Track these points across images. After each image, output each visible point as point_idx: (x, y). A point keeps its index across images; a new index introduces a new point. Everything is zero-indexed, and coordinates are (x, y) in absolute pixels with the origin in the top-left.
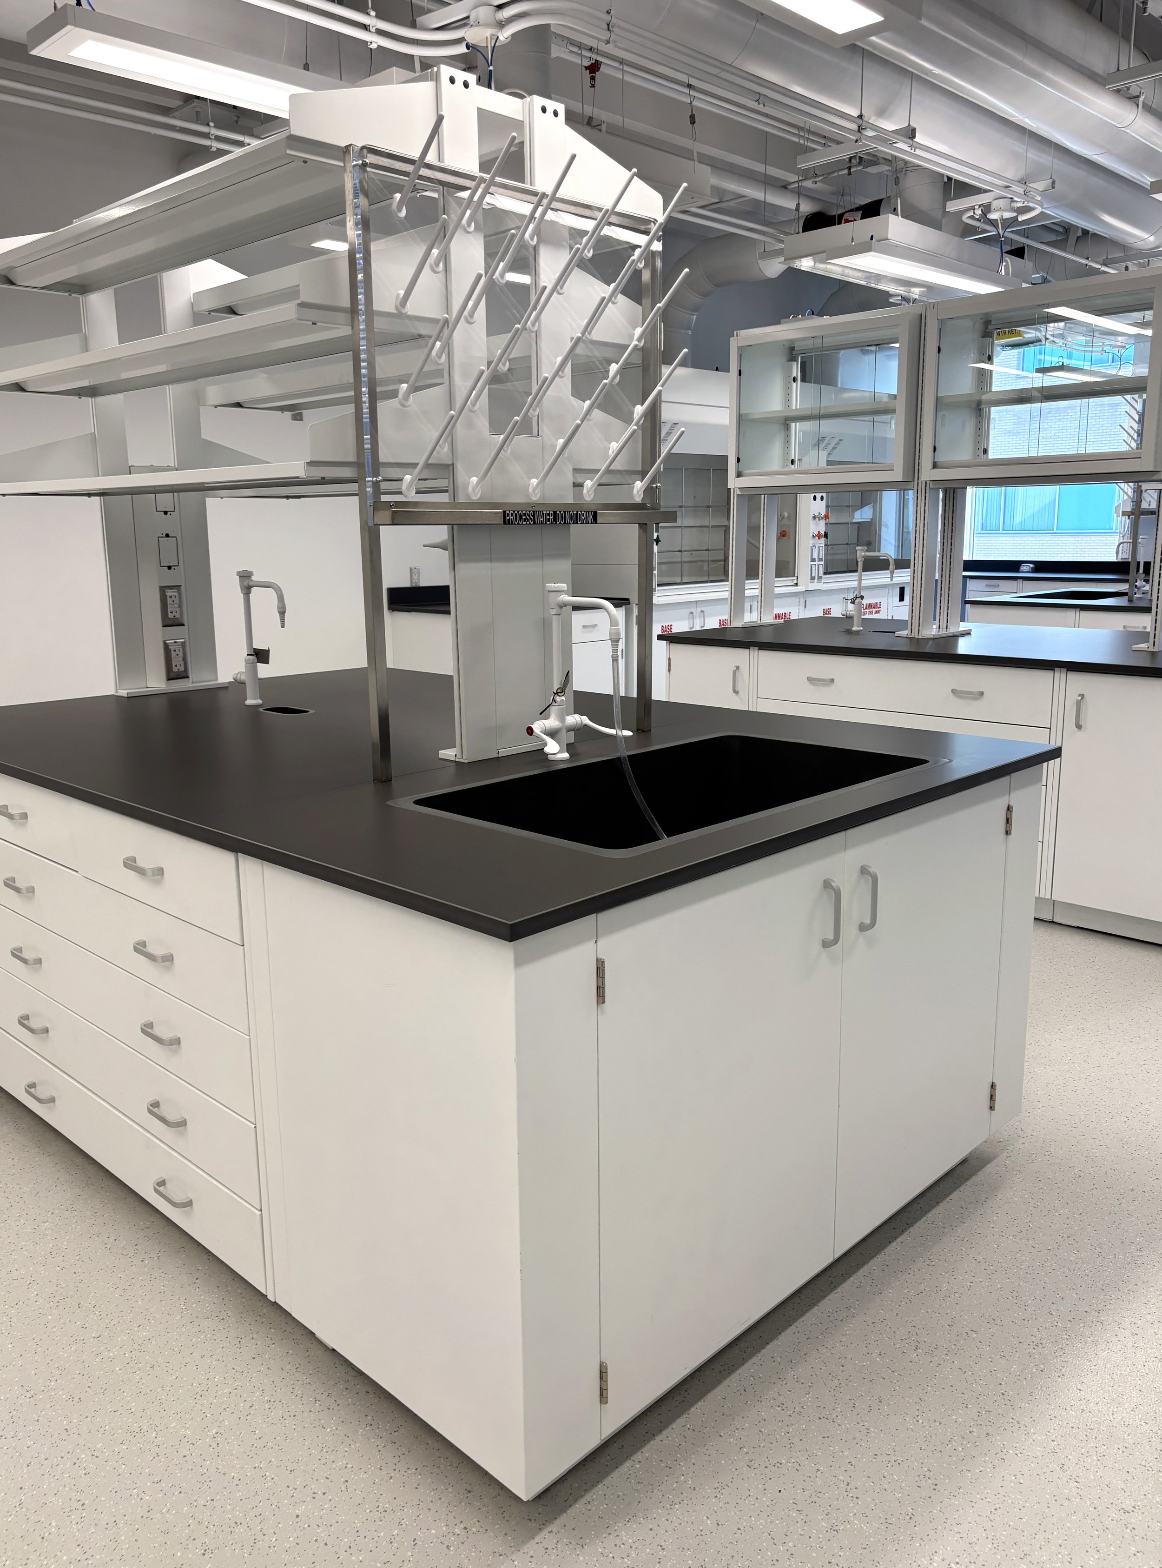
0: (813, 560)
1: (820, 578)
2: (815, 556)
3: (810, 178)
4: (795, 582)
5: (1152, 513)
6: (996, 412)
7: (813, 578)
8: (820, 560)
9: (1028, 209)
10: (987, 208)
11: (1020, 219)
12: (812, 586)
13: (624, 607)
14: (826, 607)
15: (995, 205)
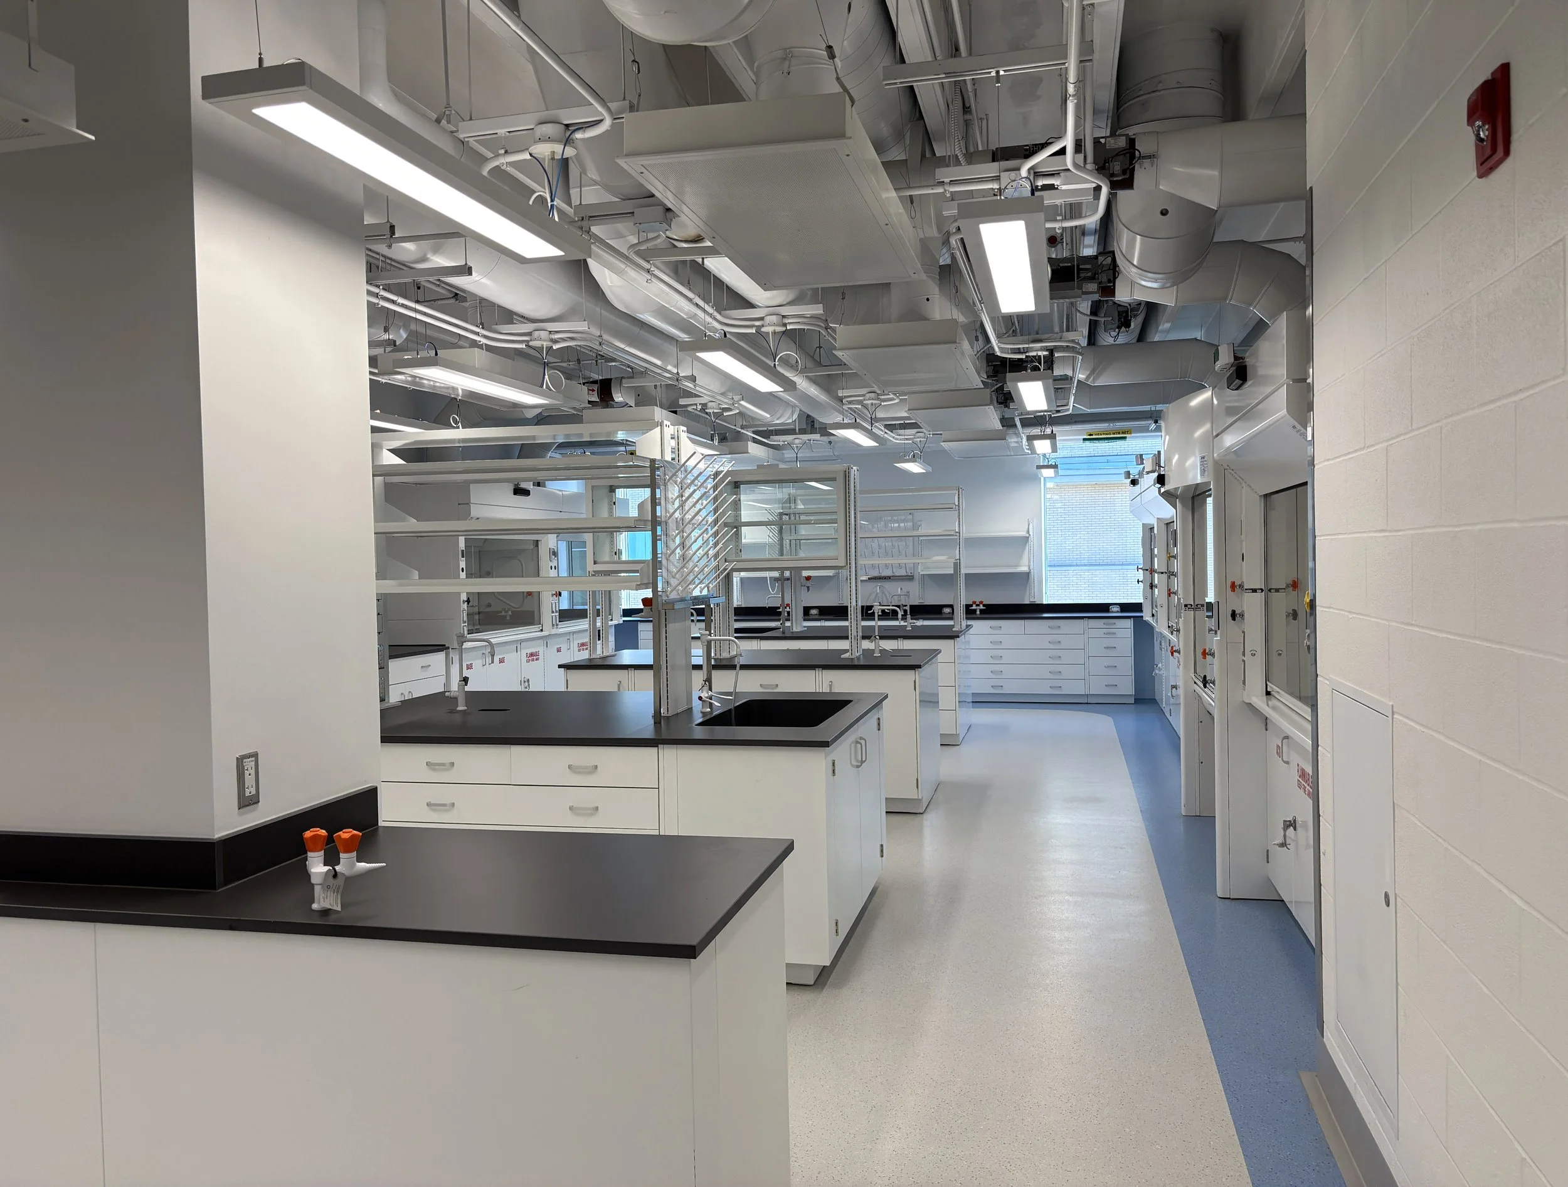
0: (553, 612)
1: (557, 625)
2: (554, 610)
3: (565, 362)
4: (541, 628)
5: (788, 579)
6: (744, 529)
7: (553, 625)
8: (556, 612)
9: (729, 409)
10: (704, 406)
11: (725, 414)
12: (554, 631)
13: (444, 652)
14: (559, 646)
15: (710, 404)
